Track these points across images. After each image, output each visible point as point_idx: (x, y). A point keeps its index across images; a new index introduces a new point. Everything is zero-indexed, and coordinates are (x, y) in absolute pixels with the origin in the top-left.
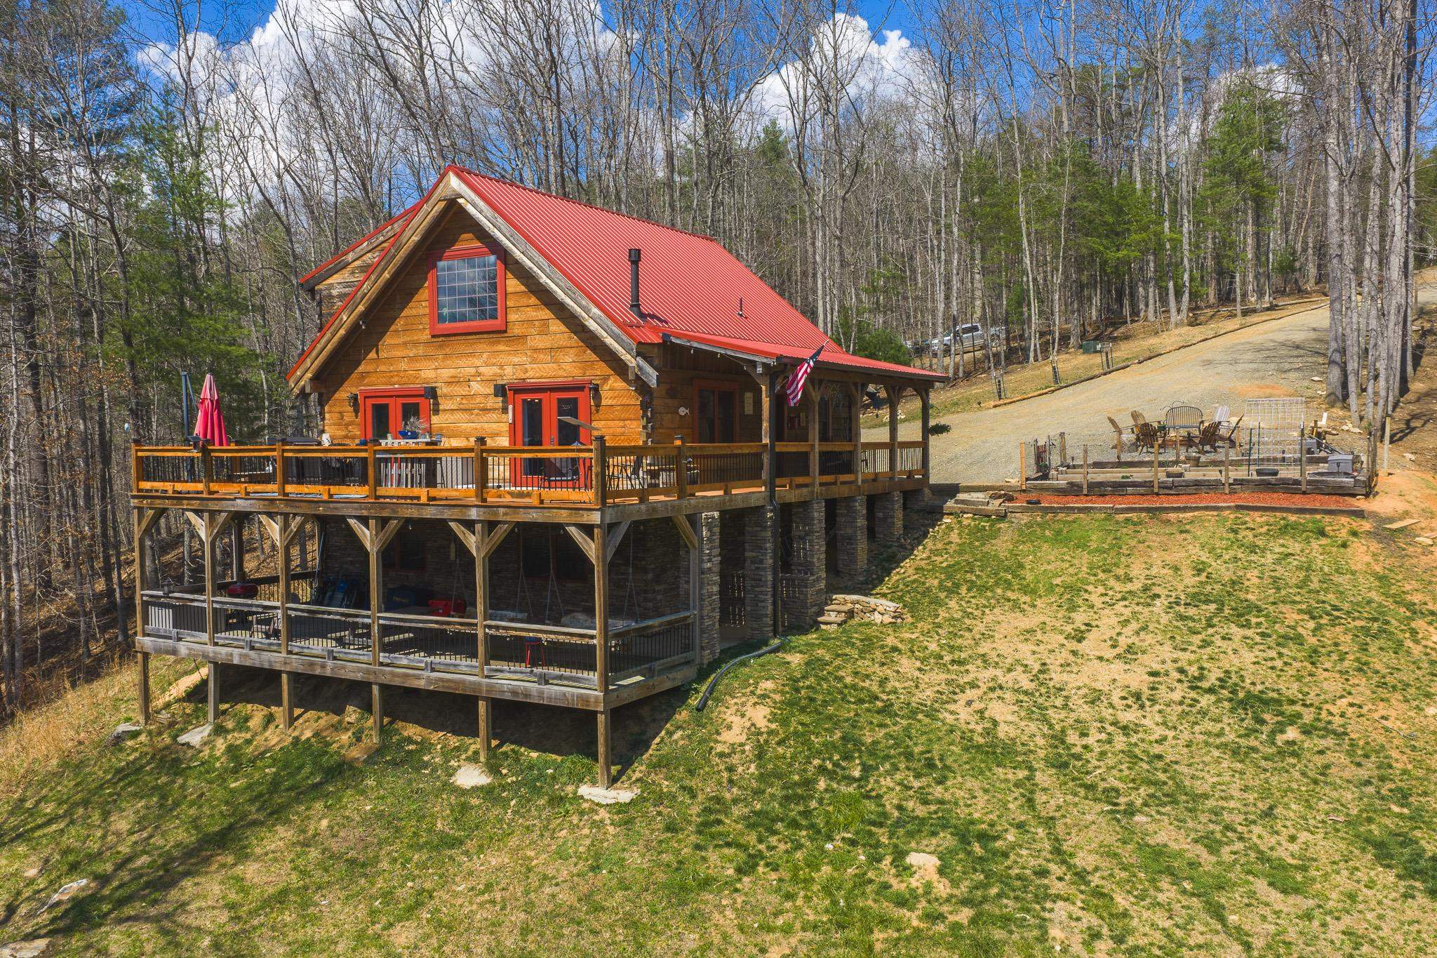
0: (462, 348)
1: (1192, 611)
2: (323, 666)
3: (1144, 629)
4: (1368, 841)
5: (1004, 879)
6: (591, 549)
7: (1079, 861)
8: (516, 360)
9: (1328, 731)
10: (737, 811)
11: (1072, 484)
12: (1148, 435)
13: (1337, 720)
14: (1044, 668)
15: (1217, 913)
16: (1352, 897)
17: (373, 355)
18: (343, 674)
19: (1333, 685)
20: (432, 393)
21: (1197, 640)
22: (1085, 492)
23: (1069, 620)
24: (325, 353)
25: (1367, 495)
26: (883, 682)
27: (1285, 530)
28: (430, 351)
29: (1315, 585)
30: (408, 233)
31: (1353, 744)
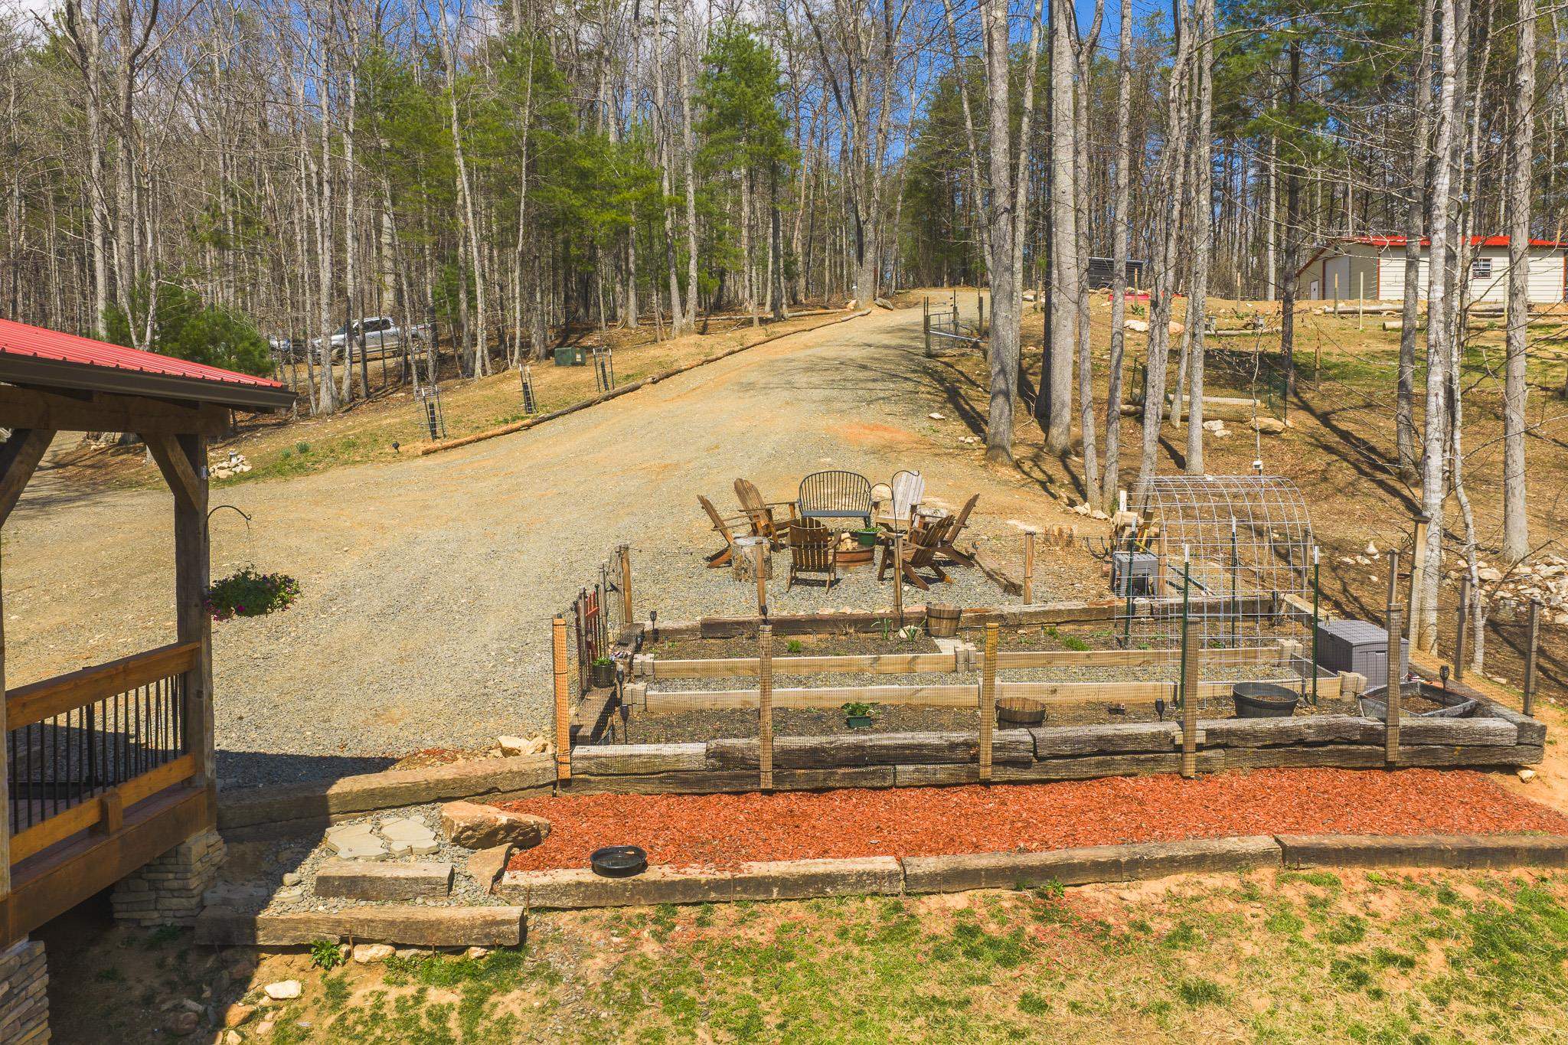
22: (767, 783)
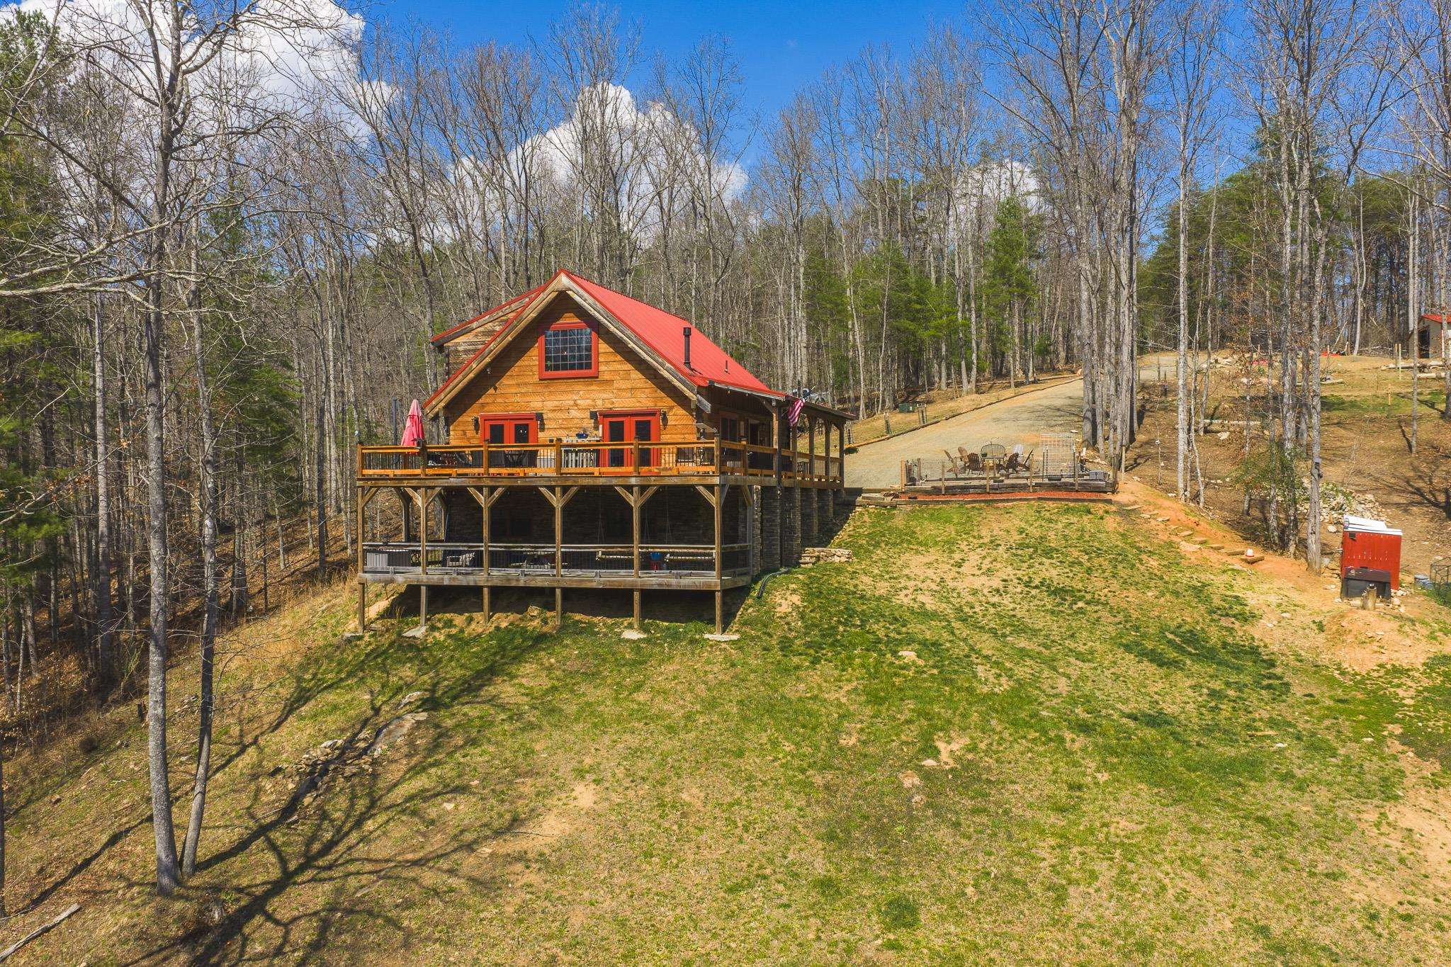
0: (563, 388)
1: (1020, 552)
2: (518, 580)
3: (995, 560)
4: (1121, 644)
5: (950, 658)
6: (714, 500)
7: (985, 652)
8: (605, 396)
9: (1098, 603)
10: (798, 642)
11: (934, 488)
12: (974, 462)
13: (1103, 598)
14: (942, 580)
15: (1054, 669)
16: (1115, 663)
17: (491, 391)
18: (533, 584)
19: (1100, 584)
20: (540, 417)
21: (1025, 565)
22: (944, 492)
23: (951, 558)
24: (457, 390)
25: (1113, 492)
26: (856, 586)
27: (1067, 511)
28: (539, 389)
29: (1087, 538)
30: (527, 311)
31: (1111, 608)
